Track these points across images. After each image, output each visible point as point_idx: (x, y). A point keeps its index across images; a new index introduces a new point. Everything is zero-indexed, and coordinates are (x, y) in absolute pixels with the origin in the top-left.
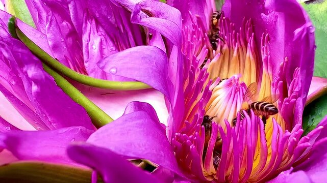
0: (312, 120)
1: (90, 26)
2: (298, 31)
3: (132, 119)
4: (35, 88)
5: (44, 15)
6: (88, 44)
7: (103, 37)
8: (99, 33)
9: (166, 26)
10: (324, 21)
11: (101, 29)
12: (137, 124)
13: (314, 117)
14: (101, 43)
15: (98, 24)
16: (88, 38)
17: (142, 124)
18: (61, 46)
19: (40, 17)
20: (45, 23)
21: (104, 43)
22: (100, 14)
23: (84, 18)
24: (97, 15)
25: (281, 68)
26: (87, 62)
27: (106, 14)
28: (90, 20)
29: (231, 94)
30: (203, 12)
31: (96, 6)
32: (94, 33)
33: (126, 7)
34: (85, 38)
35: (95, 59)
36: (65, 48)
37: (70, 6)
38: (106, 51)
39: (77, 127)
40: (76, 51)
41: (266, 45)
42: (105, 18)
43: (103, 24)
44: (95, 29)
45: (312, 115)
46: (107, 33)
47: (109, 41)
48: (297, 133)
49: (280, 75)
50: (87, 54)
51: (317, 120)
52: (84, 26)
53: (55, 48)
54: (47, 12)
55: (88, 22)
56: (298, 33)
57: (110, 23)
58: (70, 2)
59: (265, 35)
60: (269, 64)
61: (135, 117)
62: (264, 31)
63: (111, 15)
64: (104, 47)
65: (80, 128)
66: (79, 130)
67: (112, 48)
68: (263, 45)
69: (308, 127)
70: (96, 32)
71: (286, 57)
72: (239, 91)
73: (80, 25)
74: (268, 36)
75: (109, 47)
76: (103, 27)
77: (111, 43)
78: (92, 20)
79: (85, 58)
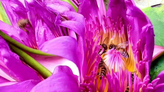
0: (156, 69)
1: (39, 23)
2: (144, 28)
3: (56, 77)
4: (6, 60)
5: (15, 18)
6: (38, 32)
7: (45, 28)
8: (44, 26)
9: (75, 25)
10: (161, 16)
11: (45, 24)
12: (59, 80)
13: (157, 67)
14: (45, 32)
15: (43, 22)
16: (38, 29)
17: (62, 79)
18: (25, 34)
19: (13, 19)
20: (16, 22)
21: (46, 31)
22: (44, 17)
23: (36, 18)
24: (42, 17)
25: (138, 44)
26: (37, 41)
27: (47, 17)
28: (39, 20)
29: (112, 58)
30: (98, 14)
31: (42, 13)
32: (41, 26)
33: (56, 14)
34: (36, 29)
35: (41, 40)
36: (27, 34)
37: (28, 13)
38: (47, 36)
39: (29, 80)
40: (33, 35)
41: (130, 31)
42: (46, 19)
43: (46, 22)
44: (42, 24)
45: (156, 66)
46: (48, 26)
47: (49, 30)
48: (146, 81)
49: (137, 48)
50: (37, 37)
51: (159, 69)
52: (35, 23)
53: (21, 34)
54: (17, 17)
55: (38, 21)
56: (144, 29)
57: (49, 21)
58: (28, 11)
59: (129, 26)
60: (131, 41)
61: (58, 76)
62: (129, 24)
63: (49, 17)
64: (46, 33)
65: (30, 80)
66: (30, 81)
67: (51, 33)
68: (129, 31)
69: (154, 73)
70: (42, 26)
71: (140, 39)
72: (116, 56)
73: (33, 22)
74: (131, 27)
75: (49, 34)
76: (46, 23)
77: (50, 31)
78: (40, 20)
79: (37, 39)
